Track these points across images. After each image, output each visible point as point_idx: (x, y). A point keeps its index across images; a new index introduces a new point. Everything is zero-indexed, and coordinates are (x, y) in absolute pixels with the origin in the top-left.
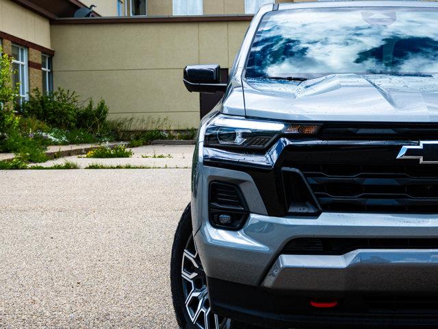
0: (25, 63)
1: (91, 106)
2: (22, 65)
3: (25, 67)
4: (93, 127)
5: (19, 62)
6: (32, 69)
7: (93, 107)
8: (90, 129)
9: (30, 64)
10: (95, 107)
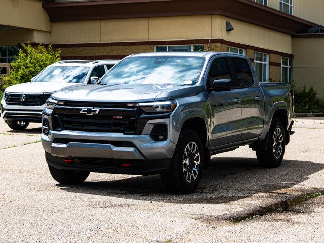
0: (267, 63)
1: (304, 90)
2: (265, 65)
3: (267, 65)
4: (304, 103)
5: (263, 62)
6: (272, 67)
7: (306, 91)
8: (302, 104)
9: (270, 63)
10: (307, 90)
